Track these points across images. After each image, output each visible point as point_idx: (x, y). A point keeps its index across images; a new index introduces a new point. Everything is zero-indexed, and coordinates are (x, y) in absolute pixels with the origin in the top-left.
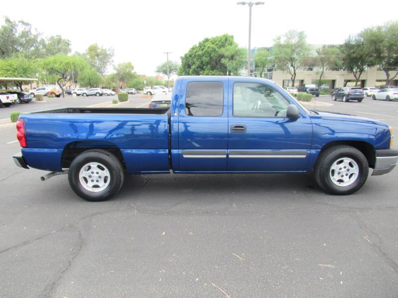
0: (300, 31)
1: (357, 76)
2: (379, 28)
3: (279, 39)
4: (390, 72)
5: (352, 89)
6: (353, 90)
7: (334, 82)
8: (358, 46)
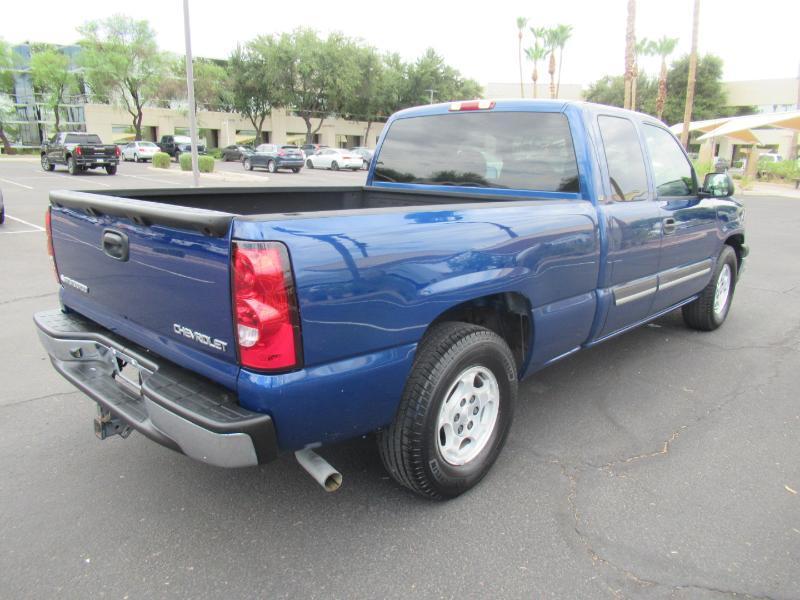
0: (139, 20)
1: (258, 125)
2: (286, 37)
3: (94, 29)
4: (312, 120)
5: (284, 148)
6: (287, 151)
7: (215, 133)
8: (257, 66)
